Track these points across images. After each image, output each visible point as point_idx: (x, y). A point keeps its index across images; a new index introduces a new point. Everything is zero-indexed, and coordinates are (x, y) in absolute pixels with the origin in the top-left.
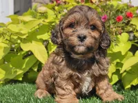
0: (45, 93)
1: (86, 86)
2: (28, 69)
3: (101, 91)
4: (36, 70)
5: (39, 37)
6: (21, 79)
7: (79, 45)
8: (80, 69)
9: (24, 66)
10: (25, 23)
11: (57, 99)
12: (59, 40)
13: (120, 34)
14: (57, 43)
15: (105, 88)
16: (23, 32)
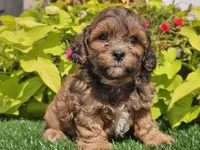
0: (60, 134)
1: (122, 124)
2: (27, 98)
3: (142, 132)
4: (40, 100)
5: (46, 51)
6: (17, 113)
7: (115, 66)
8: (114, 101)
9: (21, 94)
10: (27, 29)
11: (80, 143)
12: (83, 58)
13: (166, 49)
14: (80, 63)
15: (148, 126)
16: (24, 44)
